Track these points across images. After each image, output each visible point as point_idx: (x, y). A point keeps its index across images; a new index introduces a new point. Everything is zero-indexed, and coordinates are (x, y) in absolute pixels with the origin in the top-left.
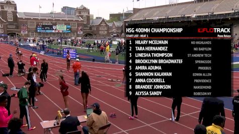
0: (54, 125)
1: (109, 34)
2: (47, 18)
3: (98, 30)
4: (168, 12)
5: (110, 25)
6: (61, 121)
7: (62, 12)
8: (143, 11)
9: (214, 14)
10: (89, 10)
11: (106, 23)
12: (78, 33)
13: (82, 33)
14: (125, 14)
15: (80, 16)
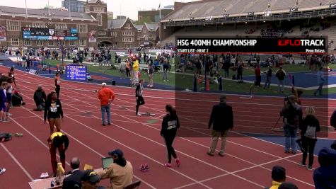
0: (52, 185)
1: (136, 42)
2: (39, 17)
3: (120, 37)
4: (227, 9)
5: (139, 28)
6: (63, 178)
7: (64, 8)
8: (189, 7)
9: (299, 10)
10: (106, 5)
11: (132, 26)
12: (90, 41)
13: (95, 40)
14: (162, 10)
15: (92, 14)
